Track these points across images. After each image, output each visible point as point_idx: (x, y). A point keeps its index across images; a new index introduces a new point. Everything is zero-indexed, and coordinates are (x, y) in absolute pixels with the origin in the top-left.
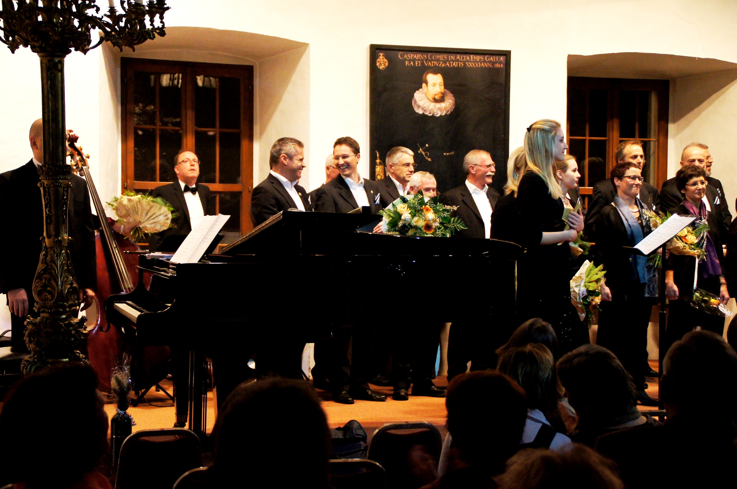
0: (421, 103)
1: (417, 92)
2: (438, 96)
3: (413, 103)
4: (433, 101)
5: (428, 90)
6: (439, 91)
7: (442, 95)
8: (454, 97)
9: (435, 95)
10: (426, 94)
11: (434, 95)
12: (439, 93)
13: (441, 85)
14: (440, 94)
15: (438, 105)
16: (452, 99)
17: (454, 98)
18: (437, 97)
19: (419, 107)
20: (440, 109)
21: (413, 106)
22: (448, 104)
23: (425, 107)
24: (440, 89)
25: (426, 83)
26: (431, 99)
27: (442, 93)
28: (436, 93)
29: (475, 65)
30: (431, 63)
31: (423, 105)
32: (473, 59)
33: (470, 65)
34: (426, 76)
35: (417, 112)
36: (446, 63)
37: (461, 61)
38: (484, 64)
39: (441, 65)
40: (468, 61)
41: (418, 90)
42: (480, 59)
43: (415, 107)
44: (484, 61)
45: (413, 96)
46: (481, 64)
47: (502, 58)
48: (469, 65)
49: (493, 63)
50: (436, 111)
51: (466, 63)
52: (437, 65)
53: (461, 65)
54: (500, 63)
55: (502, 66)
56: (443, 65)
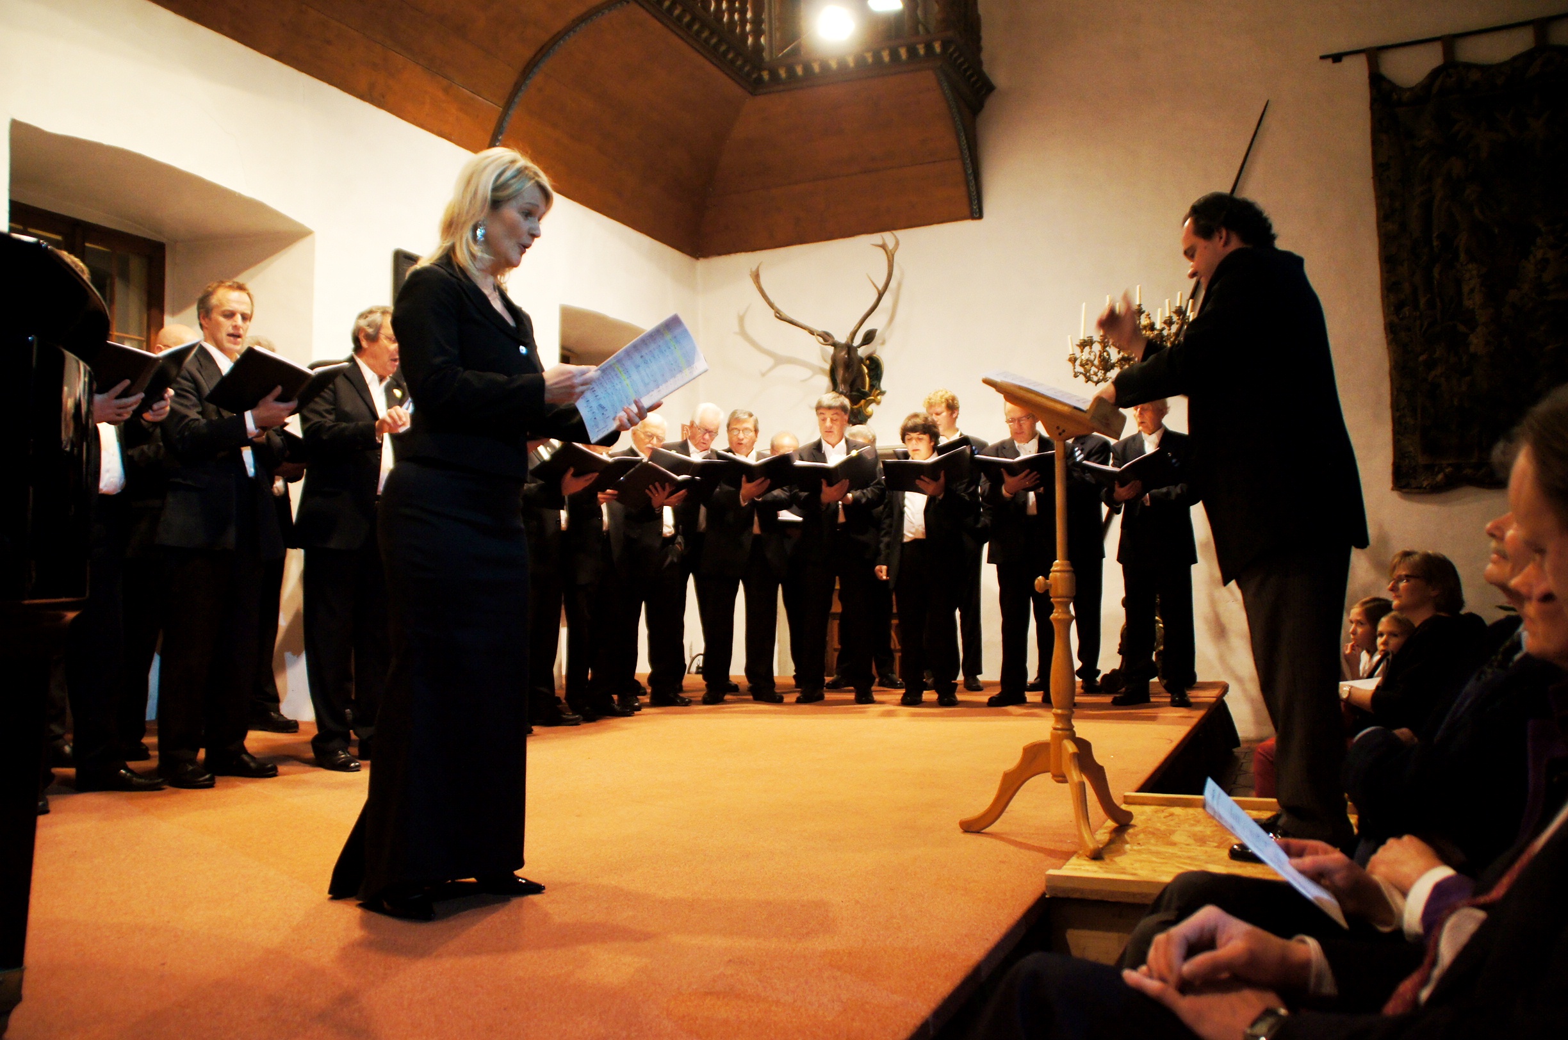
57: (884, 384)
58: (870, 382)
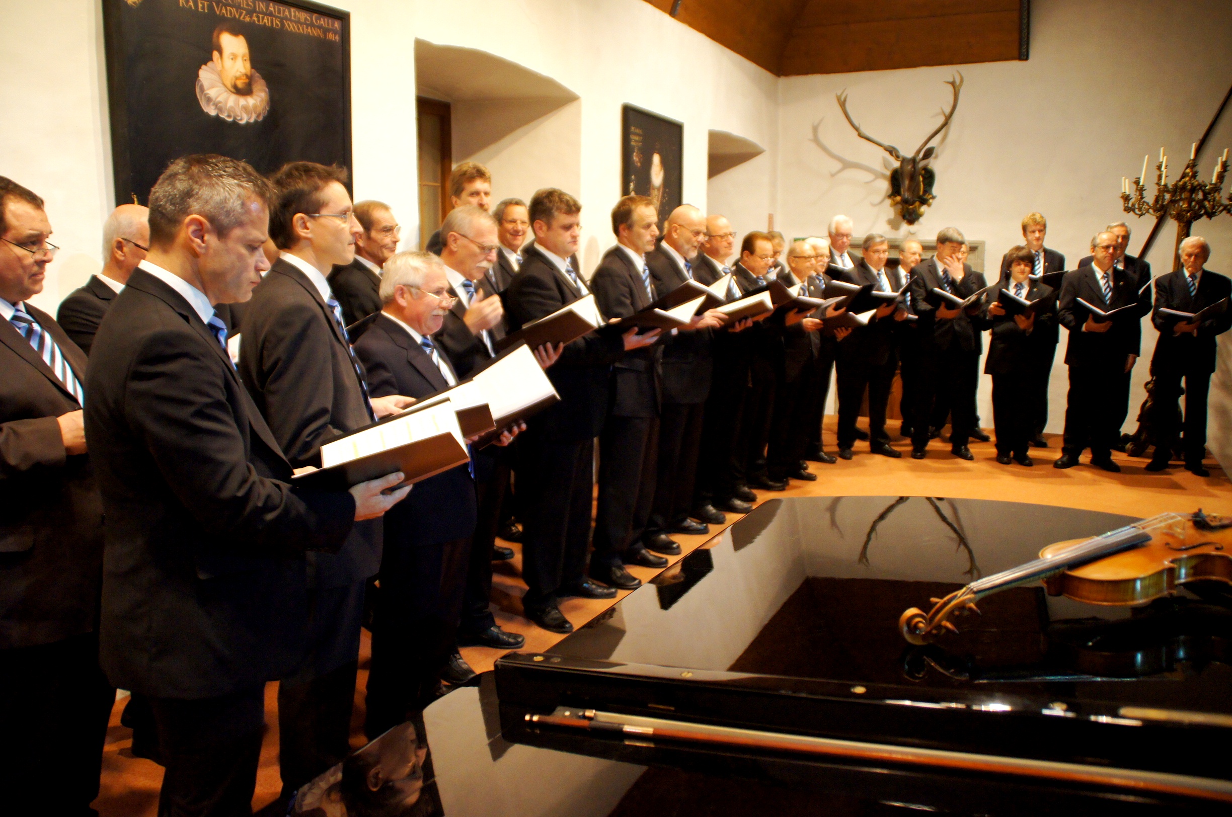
0: (212, 93)
1: (203, 67)
2: (242, 81)
3: (198, 90)
4: (233, 90)
5: (223, 66)
6: (243, 70)
7: (247, 81)
8: (268, 88)
9: (237, 78)
10: (220, 75)
11: (234, 79)
12: (243, 75)
13: (245, 60)
14: (245, 78)
15: (242, 101)
16: (265, 91)
17: (267, 90)
18: (240, 84)
19: (209, 100)
20: (245, 109)
21: (198, 97)
22: (259, 99)
23: (220, 102)
24: (244, 67)
25: (220, 52)
26: (229, 86)
27: (247, 75)
28: (238, 74)
29: (299, 29)
30: (226, 10)
31: (217, 98)
32: (295, 16)
33: (291, 27)
34: (218, 37)
35: (205, 111)
36: (251, 17)
37: (276, 17)
38: (311, 29)
39: (244, 18)
40: (286, 18)
41: (205, 64)
42: (306, 19)
43: (201, 99)
44: (312, 25)
45: (197, 76)
46: (307, 28)
47: (337, 25)
48: (289, 27)
49: (326, 31)
50: (239, 114)
51: (285, 21)
52: (237, 16)
53: (277, 25)
54: (335, 32)
55: (337, 38)
56: (248, 19)
57: (935, 190)
58: (924, 188)
